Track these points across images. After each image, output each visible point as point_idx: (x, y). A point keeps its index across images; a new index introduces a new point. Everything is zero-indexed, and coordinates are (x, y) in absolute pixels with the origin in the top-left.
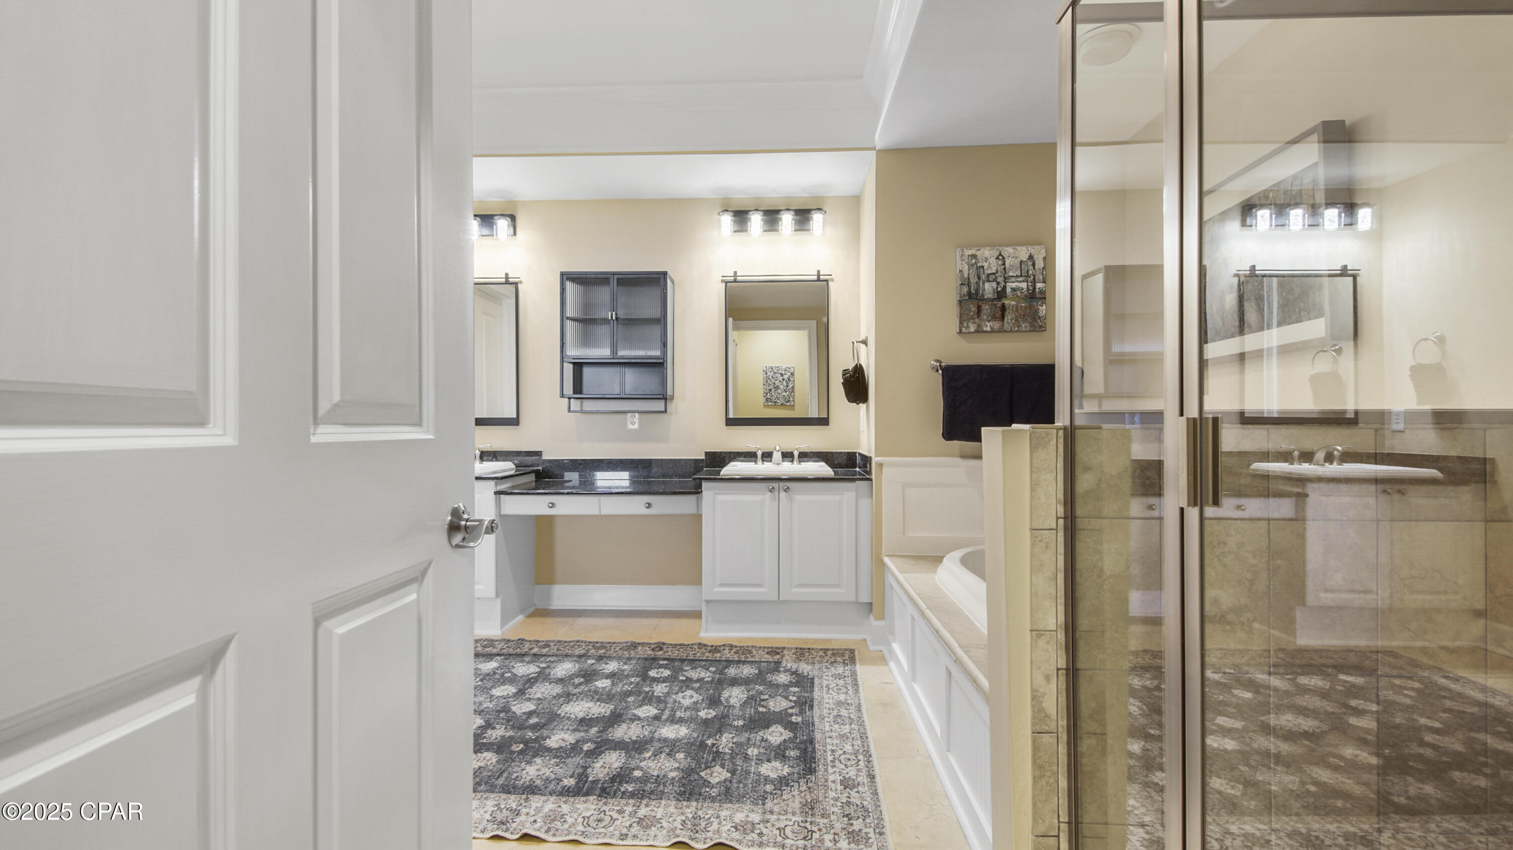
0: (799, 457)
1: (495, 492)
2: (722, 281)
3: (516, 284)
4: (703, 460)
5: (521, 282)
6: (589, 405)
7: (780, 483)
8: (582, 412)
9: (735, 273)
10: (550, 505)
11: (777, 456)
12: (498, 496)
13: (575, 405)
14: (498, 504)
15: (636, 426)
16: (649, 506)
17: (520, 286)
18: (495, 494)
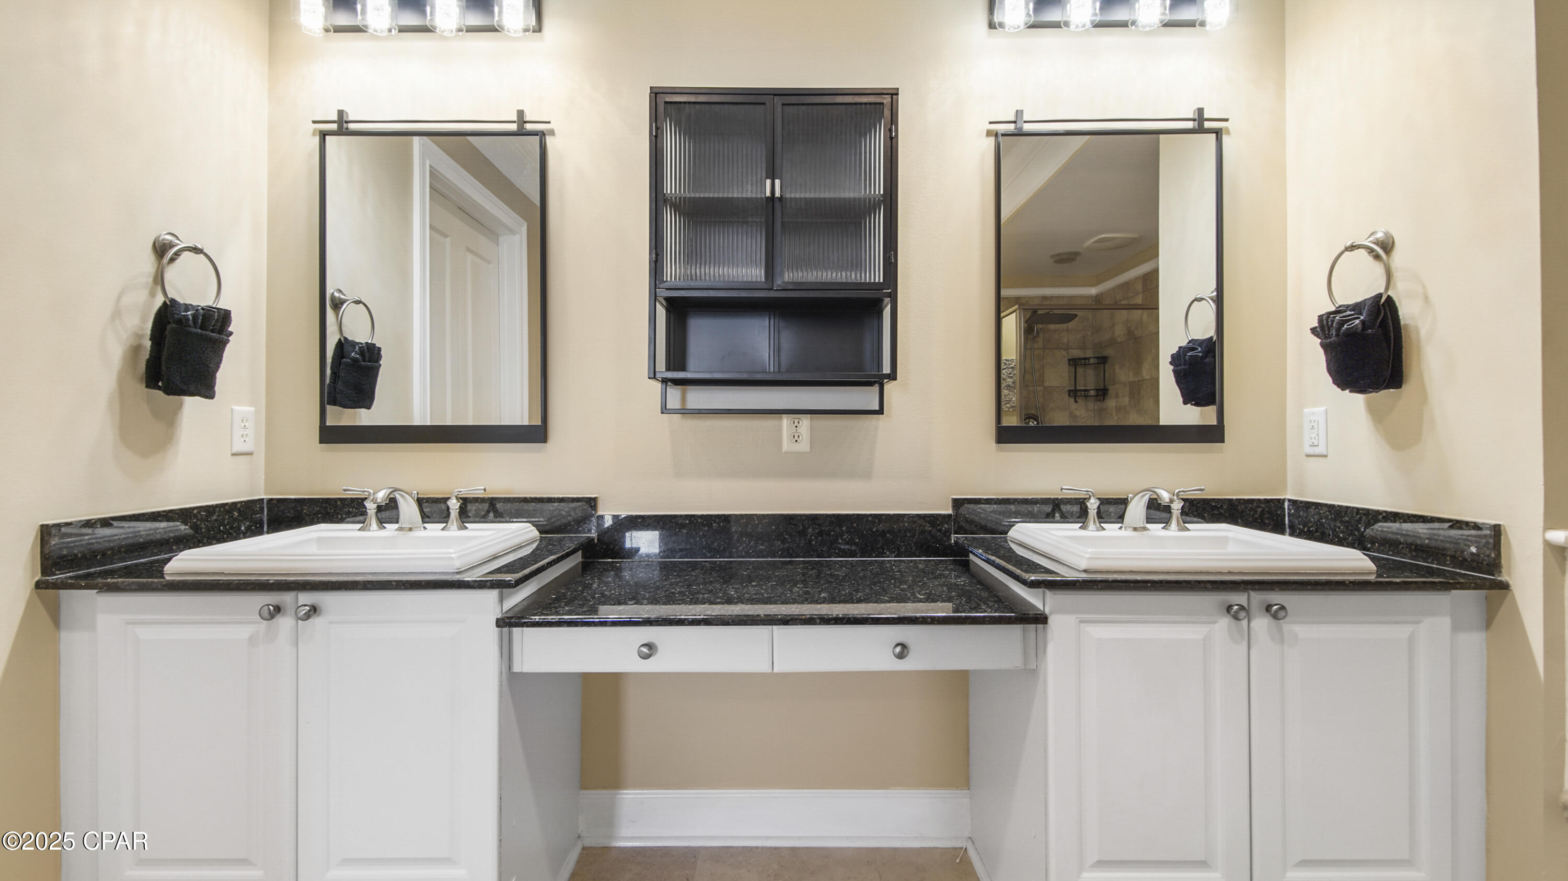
0: (1184, 512)
1: (498, 620)
2: (989, 133)
3: (542, 135)
4: (950, 516)
5: (552, 133)
6: (699, 398)
7: (1253, 594)
8: (684, 412)
9: (1019, 113)
10: (645, 650)
11: (1136, 510)
12: (506, 630)
13: (674, 394)
14: (505, 650)
15: (804, 446)
16: (903, 651)
17: (549, 140)
18: (498, 626)
